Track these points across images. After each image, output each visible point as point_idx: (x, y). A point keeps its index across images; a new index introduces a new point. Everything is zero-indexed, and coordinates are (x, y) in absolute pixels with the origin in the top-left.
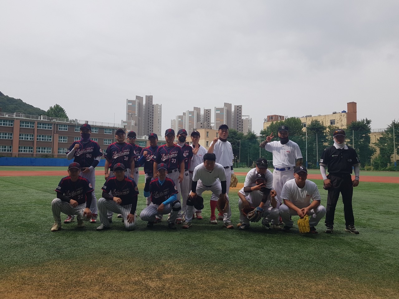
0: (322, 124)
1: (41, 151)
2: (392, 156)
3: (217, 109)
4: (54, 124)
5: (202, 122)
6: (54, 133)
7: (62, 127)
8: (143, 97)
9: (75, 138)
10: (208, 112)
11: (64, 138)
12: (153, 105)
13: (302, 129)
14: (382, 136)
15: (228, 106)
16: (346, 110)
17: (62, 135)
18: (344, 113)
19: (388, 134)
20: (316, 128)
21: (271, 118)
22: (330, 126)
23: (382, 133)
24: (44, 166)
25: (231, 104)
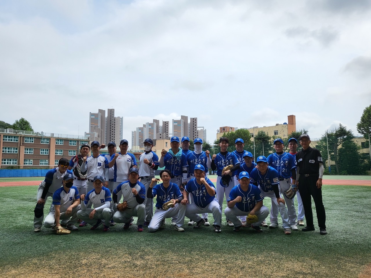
0: (267, 134)
1: (6, 163)
2: (326, 162)
3: (174, 121)
4: (21, 137)
5: (161, 133)
6: (20, 145)
7: (28, 139)
8: (105, 111)
9: (41, 150)
10: (166, 124)
11: (30, 150)
13: (251, 139)
14: (318, 145)
15: (184, 118)
16: (287, 122)
17: (28, 147)
18: (285, 125)
19: (322, 143)
20: (263, 138)
21: (223, 129)
22: (274, 136)
23: (317, 142)
24: (10, 177)
25: (187, 117)
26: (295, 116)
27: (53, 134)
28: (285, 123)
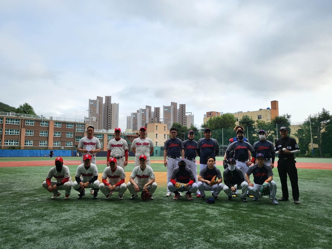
0: (251, 119)
1: (8, 144)
2: (309, 145)
3: (165, 107)
4: (22, 120)
5: (152, 117)
6: (21, 127)
7: (29, 122)
9: (41, 132)
10: (157, 110)
11: (30, 132)
12: (111, 104)
13: (236, 123)
14: (301, 128)
15: (174, 104)
16: (270, 107)
17: (28, 129)
18: (268, 110)
19: (305, 127)
20: (247, 122)
21: (209, 114)
22: (258, 120)
23: (300, 126)
24: (11, 157)
25: (177, 103)
26: (278, 102)
27: (52, 118)
28: (268, 108)
